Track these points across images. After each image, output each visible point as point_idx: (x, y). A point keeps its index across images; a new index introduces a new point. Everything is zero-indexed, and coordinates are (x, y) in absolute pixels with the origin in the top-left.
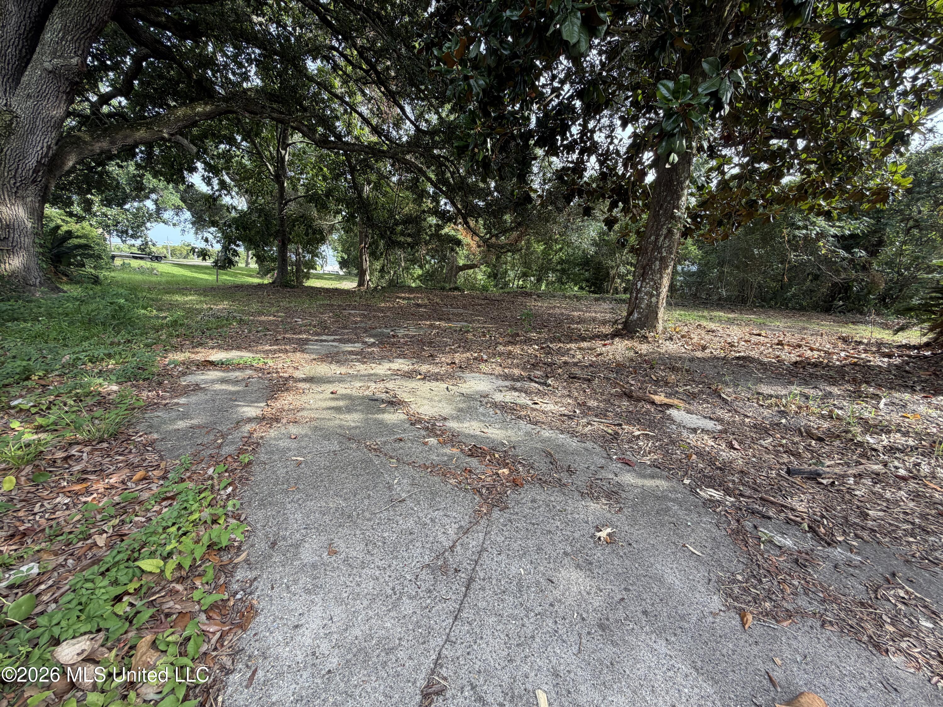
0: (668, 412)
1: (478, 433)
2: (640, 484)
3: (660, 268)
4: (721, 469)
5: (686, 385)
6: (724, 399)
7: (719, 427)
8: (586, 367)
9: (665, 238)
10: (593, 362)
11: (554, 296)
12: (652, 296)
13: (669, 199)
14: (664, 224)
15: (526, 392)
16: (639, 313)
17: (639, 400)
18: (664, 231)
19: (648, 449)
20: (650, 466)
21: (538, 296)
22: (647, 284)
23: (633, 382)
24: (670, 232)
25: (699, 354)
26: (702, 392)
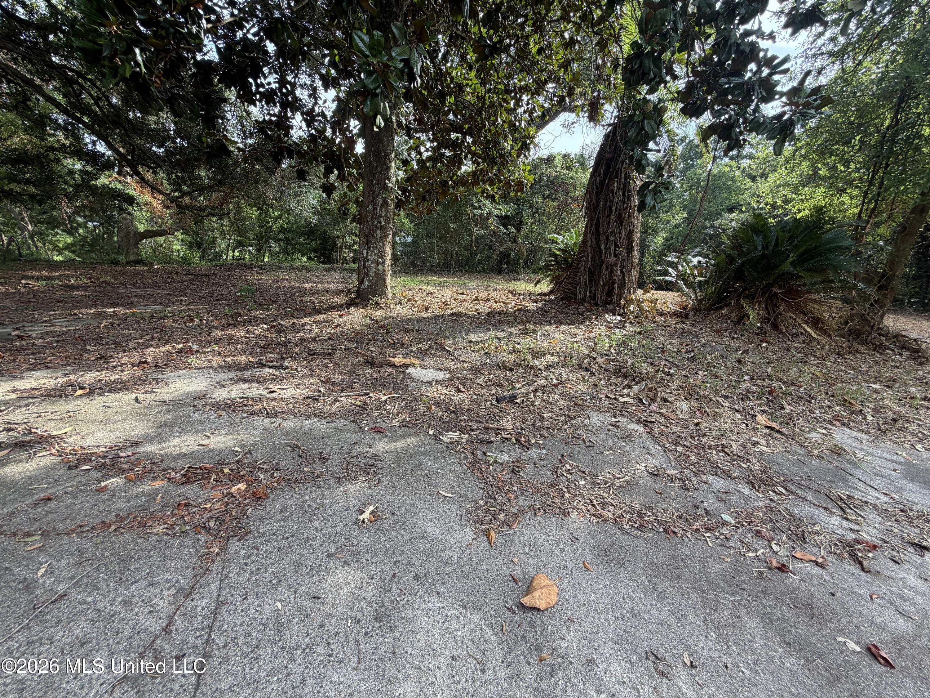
0: (407, 371)
2: (393, 448)
3: (382, 237)
4: (454, 412)
5: (418, 344)
6: (447, 351)
7: (448, 376)
8: (326, 340)
9: (382, 208)
10: (332, 335)
12: (378, 264)
13: (379, 169)
14: (379, 194)
15: (258, 381)
16: (369, 281)
17: (381, 365)
18: (380, 201)
19: (395, 411)
20: (399, 427)
22: (372, 252)
23: (373, 349)
24: (385, 202)
25: (424, 315)
26: (431, 348)
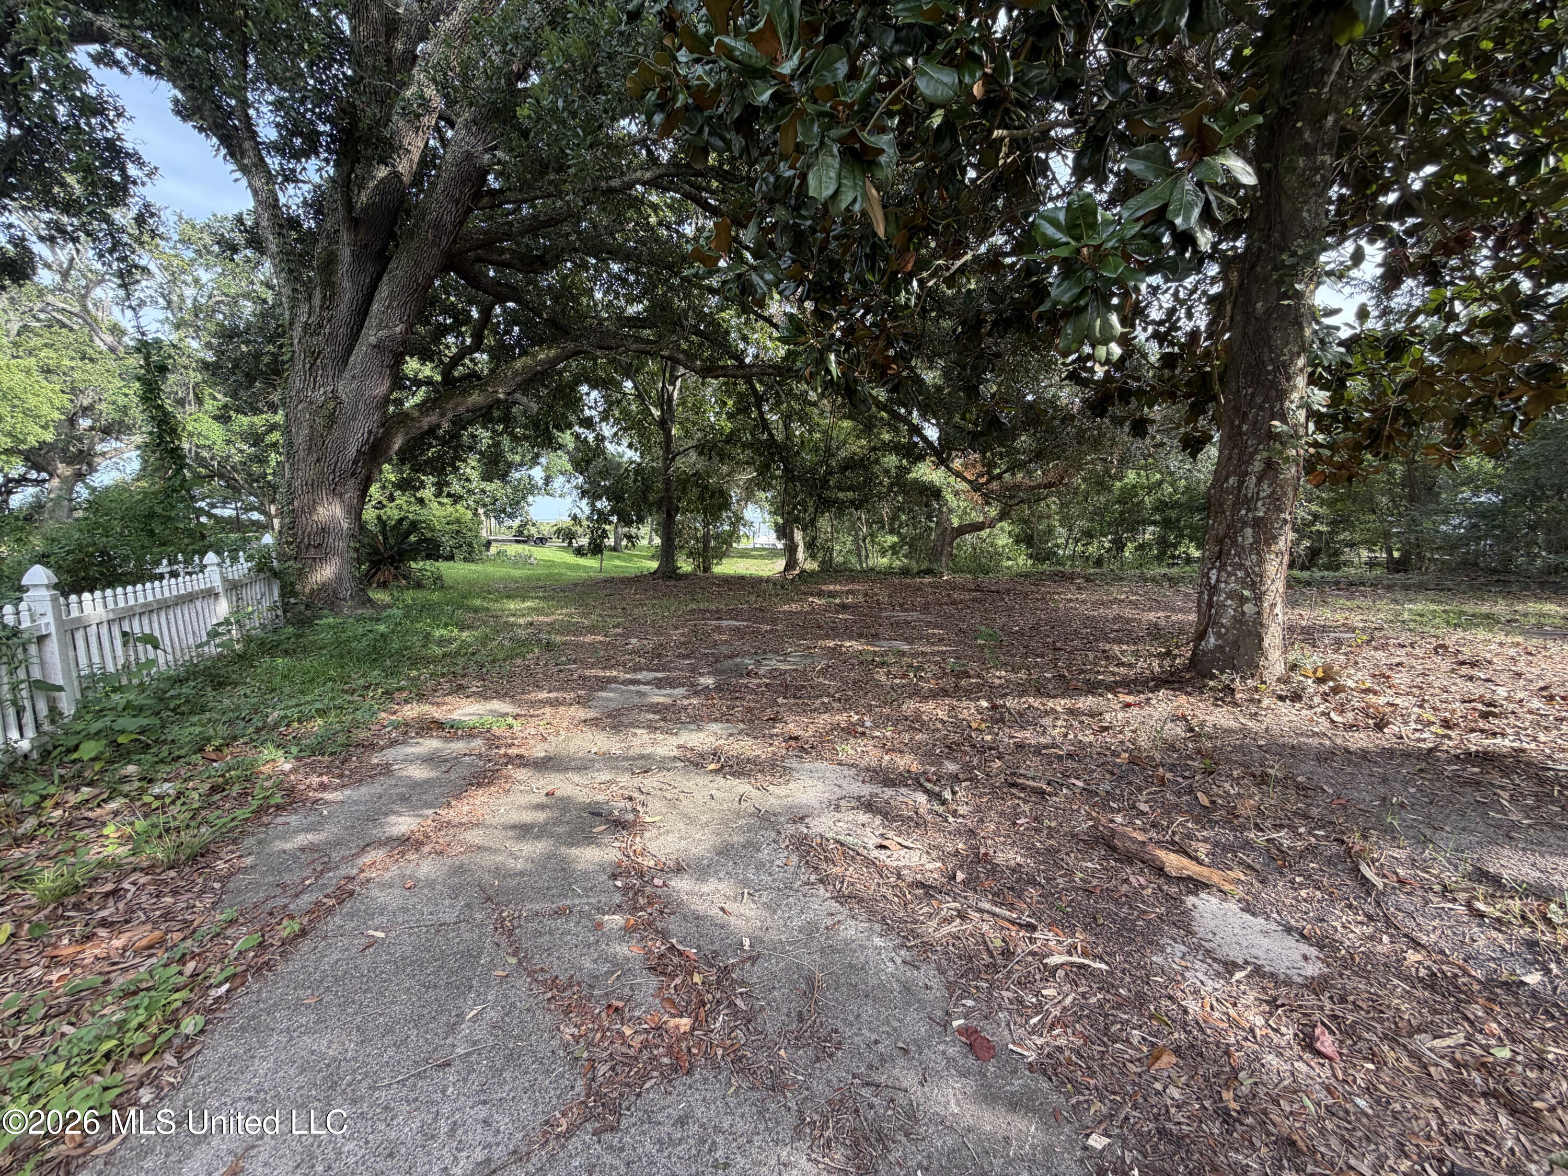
0: (1191, 900)
1: (714, 911)
2: (968, 1121)
3: (1257, 541)
4: (1224, 1115)
5: (1278, 827)
6: (1365, 882)
7: (1313, 969)
8: (1060, 758)
9: (1260, 480)
10: (1082, 745)
11: (1121, 579)
12: (1243, 600)
13: (1259, 400)
14: (1256, 451)
15: (885, 816)
16: (1219, 636)
17: (1128, 858)
18: (1257, 466)
19: (1056, 1012)
20: (1030, 1066)
21: (1088, 580)
22: (1230, 575)
23: (1144, 807)
24: (1270, 467)
25: (1360, 740)
26: (1311, 851)
